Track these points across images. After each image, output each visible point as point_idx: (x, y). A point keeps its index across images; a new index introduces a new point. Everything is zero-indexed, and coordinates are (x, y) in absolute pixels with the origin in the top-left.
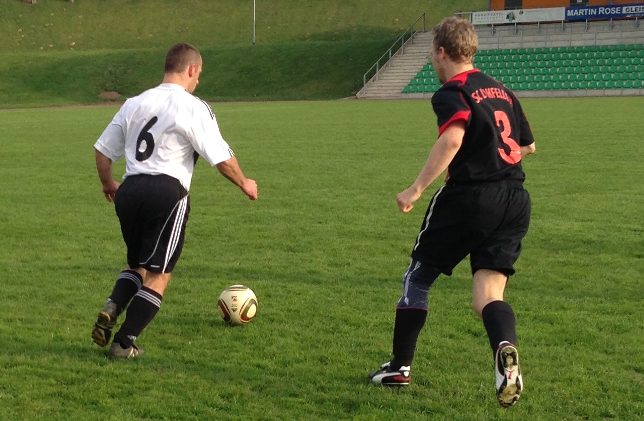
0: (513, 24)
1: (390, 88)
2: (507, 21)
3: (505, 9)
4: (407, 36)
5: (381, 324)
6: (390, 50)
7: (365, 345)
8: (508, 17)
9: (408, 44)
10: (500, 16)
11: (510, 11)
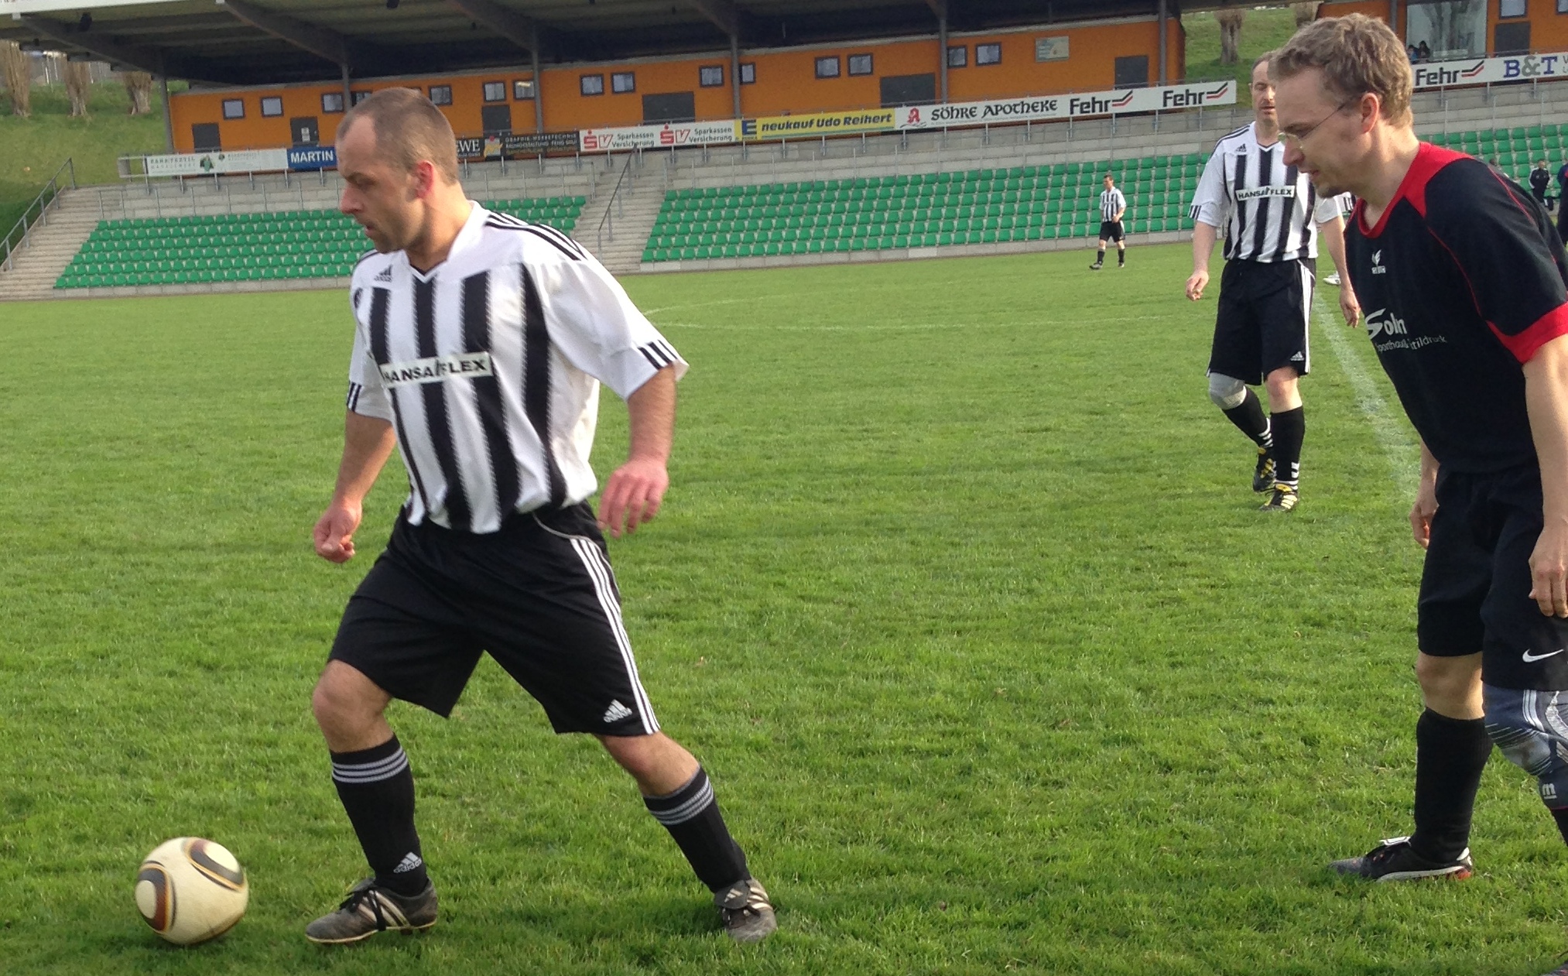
0: (212, 175)
1: (34, 281)
2: (202, 171)
3: (196, 152)
4: (49, 197)
5: (57, 663)
6: (24, 218)
7: (34, 699)
8: (202, 164)
9: (51, 208)
10: (190, 163)
11: (204, 155)
